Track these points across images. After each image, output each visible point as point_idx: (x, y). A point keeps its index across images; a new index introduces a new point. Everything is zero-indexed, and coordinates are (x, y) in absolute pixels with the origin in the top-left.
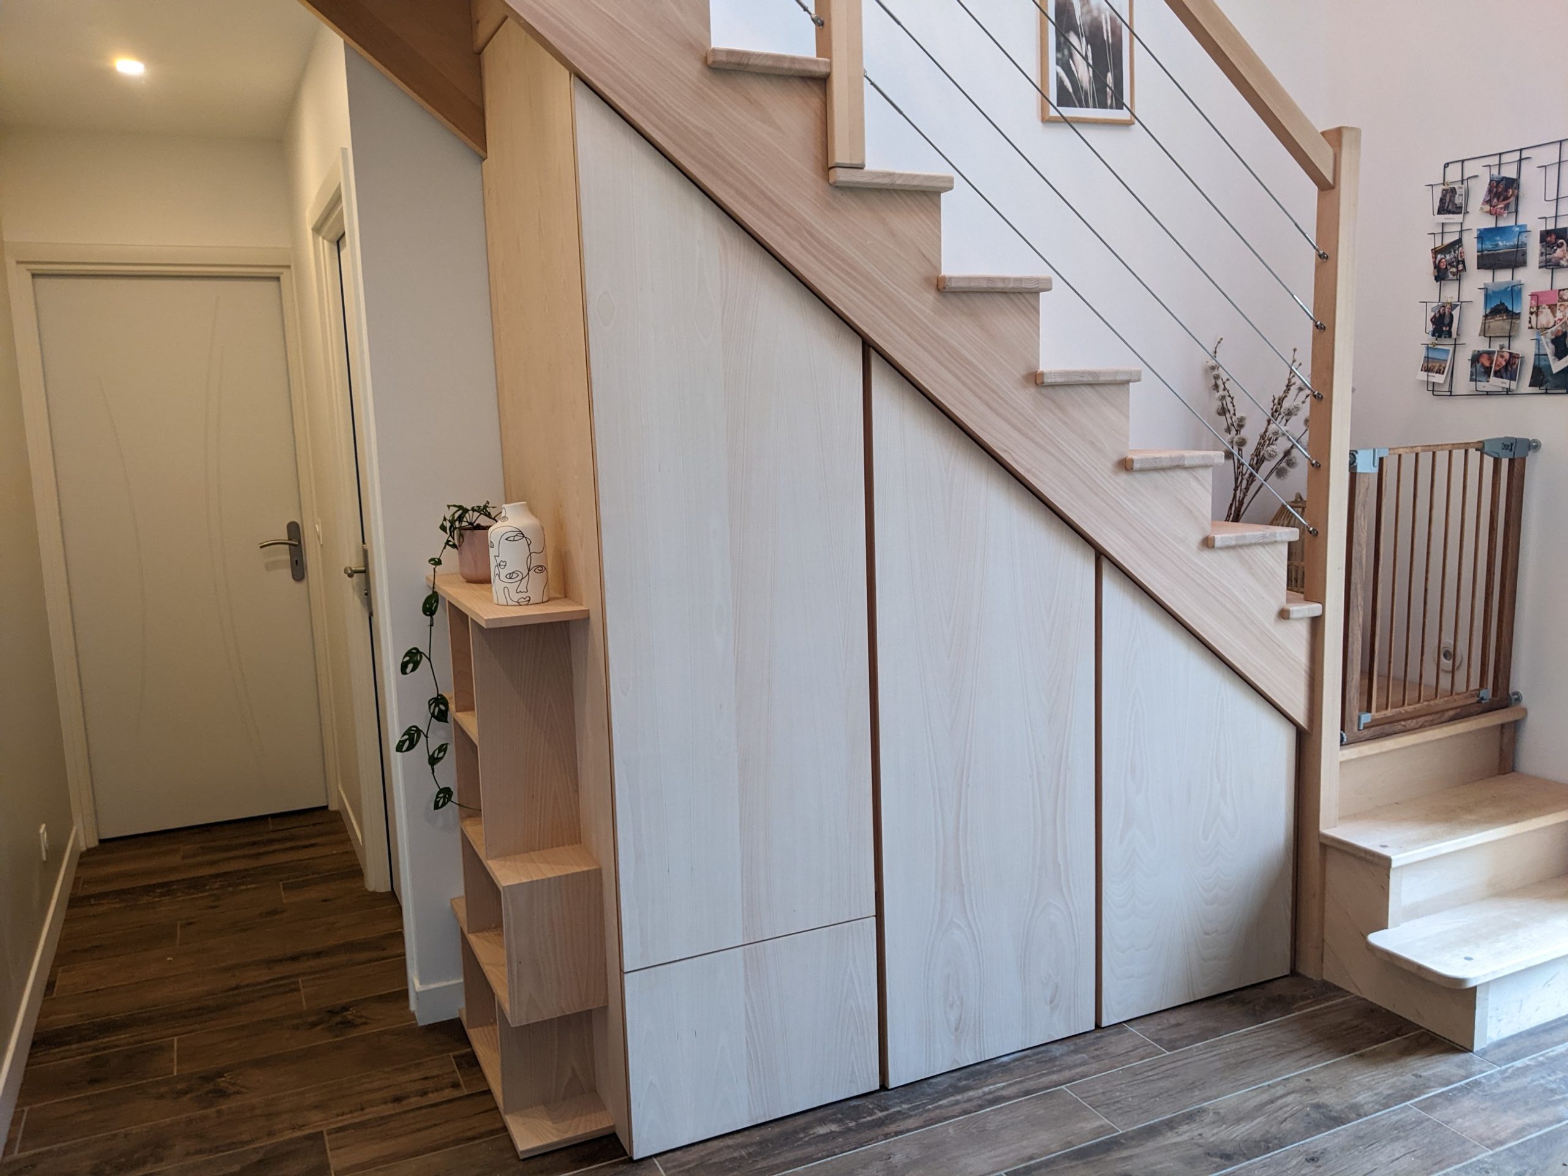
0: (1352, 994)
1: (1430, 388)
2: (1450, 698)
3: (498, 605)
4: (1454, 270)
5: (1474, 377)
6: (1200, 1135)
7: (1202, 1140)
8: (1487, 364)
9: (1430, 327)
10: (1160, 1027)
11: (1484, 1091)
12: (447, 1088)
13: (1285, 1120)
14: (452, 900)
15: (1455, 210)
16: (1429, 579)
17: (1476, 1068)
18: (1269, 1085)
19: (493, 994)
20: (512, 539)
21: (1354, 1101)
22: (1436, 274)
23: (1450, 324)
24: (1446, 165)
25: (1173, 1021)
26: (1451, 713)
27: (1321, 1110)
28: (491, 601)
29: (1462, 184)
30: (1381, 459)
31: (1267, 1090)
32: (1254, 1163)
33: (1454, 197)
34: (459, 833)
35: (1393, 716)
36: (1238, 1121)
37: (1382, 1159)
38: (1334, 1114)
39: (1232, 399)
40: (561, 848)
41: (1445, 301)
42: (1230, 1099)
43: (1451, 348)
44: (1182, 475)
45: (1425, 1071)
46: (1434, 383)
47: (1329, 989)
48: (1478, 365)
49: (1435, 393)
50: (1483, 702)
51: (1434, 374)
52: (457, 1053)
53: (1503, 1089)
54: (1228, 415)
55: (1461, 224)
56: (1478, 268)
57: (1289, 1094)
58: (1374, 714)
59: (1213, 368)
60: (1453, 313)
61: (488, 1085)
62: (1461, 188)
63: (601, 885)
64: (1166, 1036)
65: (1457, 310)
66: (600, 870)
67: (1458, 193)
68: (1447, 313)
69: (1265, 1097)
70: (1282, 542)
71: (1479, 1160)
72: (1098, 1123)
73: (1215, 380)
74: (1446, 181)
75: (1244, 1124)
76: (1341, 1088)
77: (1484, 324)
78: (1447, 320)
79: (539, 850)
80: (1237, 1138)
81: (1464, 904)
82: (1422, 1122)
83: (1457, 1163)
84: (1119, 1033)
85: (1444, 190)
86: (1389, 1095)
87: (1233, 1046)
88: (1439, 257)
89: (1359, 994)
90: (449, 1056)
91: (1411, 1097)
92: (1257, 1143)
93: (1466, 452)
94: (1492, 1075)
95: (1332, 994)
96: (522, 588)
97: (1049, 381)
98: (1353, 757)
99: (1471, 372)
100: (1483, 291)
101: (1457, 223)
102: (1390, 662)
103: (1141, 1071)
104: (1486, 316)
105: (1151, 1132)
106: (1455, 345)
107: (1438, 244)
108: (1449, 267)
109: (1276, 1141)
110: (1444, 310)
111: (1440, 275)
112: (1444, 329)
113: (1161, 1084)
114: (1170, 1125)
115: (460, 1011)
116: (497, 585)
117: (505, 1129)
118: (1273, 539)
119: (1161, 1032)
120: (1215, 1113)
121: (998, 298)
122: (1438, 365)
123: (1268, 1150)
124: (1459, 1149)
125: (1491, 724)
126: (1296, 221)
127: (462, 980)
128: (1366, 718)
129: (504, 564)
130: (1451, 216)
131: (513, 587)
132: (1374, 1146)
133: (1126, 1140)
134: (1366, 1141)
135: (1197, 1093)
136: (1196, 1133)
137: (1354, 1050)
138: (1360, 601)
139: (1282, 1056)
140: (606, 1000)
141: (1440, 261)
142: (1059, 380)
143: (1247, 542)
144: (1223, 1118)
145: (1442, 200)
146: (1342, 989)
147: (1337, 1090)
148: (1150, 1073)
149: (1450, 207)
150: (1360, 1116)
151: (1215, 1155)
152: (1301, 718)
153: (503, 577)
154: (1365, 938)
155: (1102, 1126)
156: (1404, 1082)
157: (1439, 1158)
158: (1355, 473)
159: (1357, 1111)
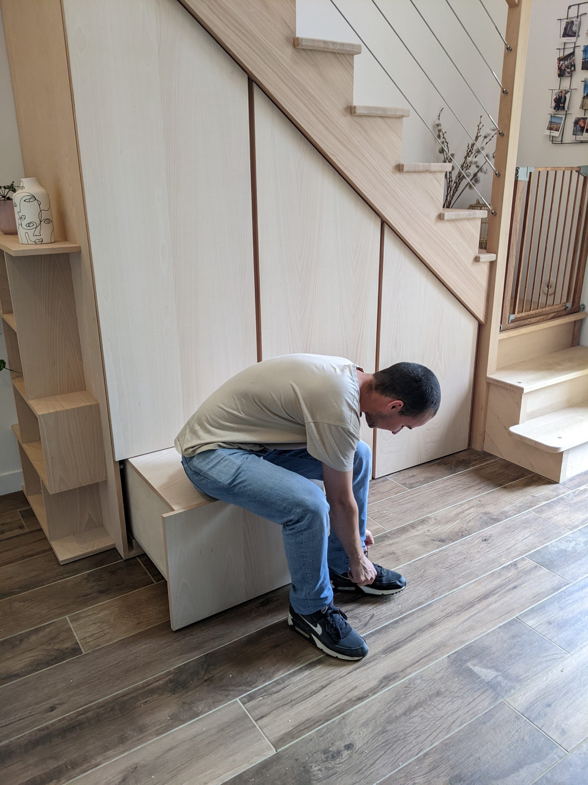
0: (498, 457)
1: (551, 140)
2: (552, 307)
3: (22, 244)
4: (569, 70)
5: (575, 133)
6: (428, 530)
7: (430, 533)
8: (582, 125)
9: (554, 104)
10: (404, 478)
11: (566, 502)
12: (17, 529)
13: (470, 521)
14: (12, 426)
15: (572, 34)
16: (548, 242)
17: (561, 491)
18: (461, 504)
19: (38, 476)
20: (28, 201)
21: (504, 510)
22: (559, 73)
23: (564, 102)
24: (570, 7)
25: (410, 474)
26: (552, 315)
27: (488, 515)
28: (18, 242)
29: (577, 18)
30: (531, 173)
31: (459, 507)
32: (457, 543)
33: (572, 26)
34: (12, 386)
35: (525, 316)
36: (447, 522)
37: (519, 538)
38: (494, 517)
39: (447, 144)
40: (74, 393)
41: (562, 89)
42: (442, 512)
43: (564, 117)
44: (429, 176)
45: (537, 494)
46: (553, 136)
47: (486, 456)
48: (578, 126)
49: (553, 142)
50: (568, 309)
51: (554, 131)
52: (21, 509)
53: (575, 501)
54: (445, 153)
55: (575, 43)
56: (582, 69)
57: (471, 508)
58: (516, 315)
59: (438, 125)
60: (566, 96)
61: (40, 526)
62: (577, 21)
63: (99, 413)
64: (408, 482)
65: (569, 93)
66: (98, 404)
67: (575, 24)
68: (563, 96)
69: (459, 510)
70: (478, 218)
71: (566, 536)
72: (376, 527)
73: (439, 133)
74: (569, 16)
75: (450, 524)
76: (496, 504)
77: (583, 102)
78: (563, 100)
79: (60, 394)
80: (447, 531)
81: (555, 411)
82: (537, 519)
83: (556, 538)
84: (384, 481)
85: (567, 22)
86: (520, 506)
87: (441, 486)
88: (561, 62)
89: (502, 457)
90: (17, 511)
91: (531, 507)
92: (457, 533)
93: (571, 172)
94: (569, 494)
95: (489, 458)
96: (37, 233)
97: (359, 112)
98: (505, 337)
99: (574, 130)
100: (583, 83)
101: (573, 43)
102: (526, 287)
103: (396, 500)
104: (584, 98)
105: (404, 530)
106: (566, 114)
107: (561, 55)
108: (566, 69)
109: (467, 532)
110: (562, 94)
111: (561, 74)
112: (561, 105)
113: (407, 506)
114: (413, 526)
115: (22, 487)
116: (21, 231)
117: (51, 549)
118: (474, 216)
119: (405, 480)
120: (435, 519)
121: (330, 55)
122: (556, 126)
123: (463, 536)
124: (556, 531)
125: (571, 321)
126: (496, 25)
127: (22, 470)
128: (512, 317)
129: (24, 217)
130: (569, 38)
131: (31, 232)
132: (515, 532)
133: (391, 535)
134: (510, 529)
135: (425, 510)
136: (426, 529)
137: (501, 485)
138: (515, 253)
139: (466, 489)
140: (107, 477)
141: (562, 65)
142: (365, 112)
143: (461, 217)
144: (439, 521)
145: (566, 29)
146: (493, 455)
147: (495, 505)
148: (401, 501)
149: (570, 33)
150: (506, 517)
151: (436, 540)
152: (481, 317)
153: (24, 226)
154: (507, 429)
155: (378, 528)
156: (527, 500)
157: (547, 536)
158: (517, 181)
159: (505, 515)
